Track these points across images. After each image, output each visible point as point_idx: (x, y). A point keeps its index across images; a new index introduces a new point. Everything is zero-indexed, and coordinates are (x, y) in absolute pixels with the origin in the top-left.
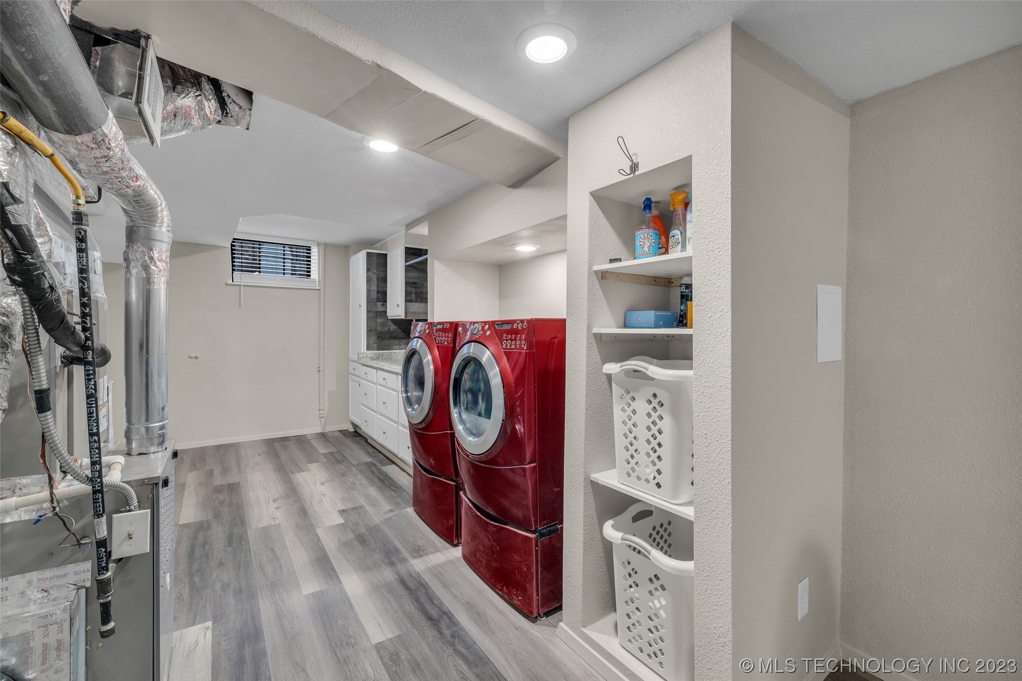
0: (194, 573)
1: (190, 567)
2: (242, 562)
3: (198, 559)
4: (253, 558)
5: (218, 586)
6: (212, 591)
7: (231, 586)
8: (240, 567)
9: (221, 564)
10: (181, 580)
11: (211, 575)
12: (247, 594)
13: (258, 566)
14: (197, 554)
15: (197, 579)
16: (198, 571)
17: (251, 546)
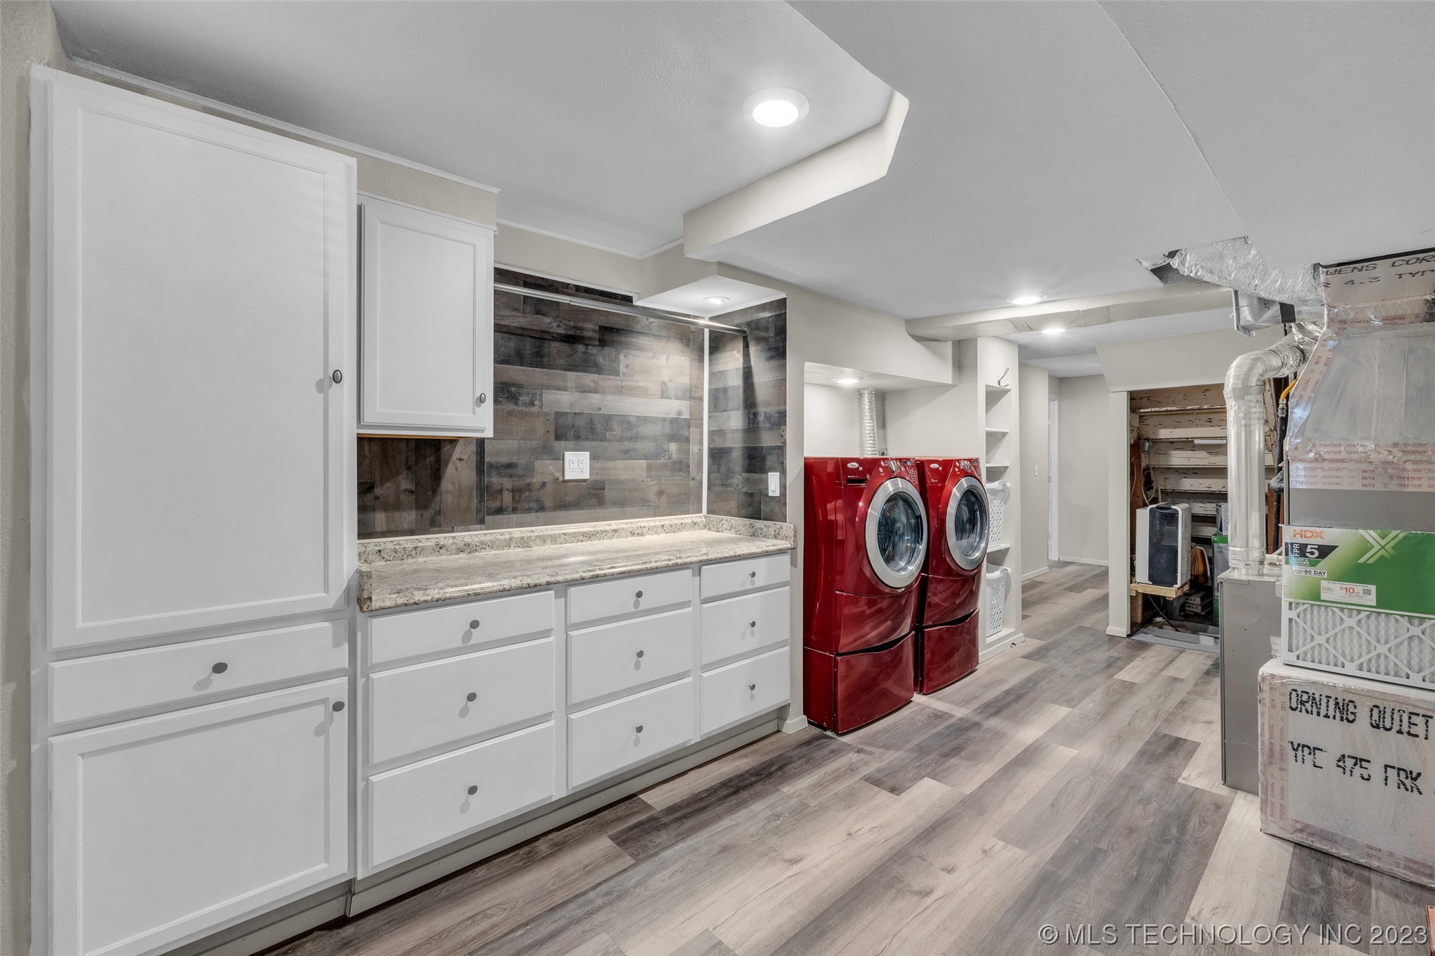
0: (1174, 842)
1: (1175, 854)
2: (1103, 815)
3: (1159, 860)
4: (1086, 812)
5: (1154, 806)
6: (1162, 806)
7: (1139, 798)
8: (1111, 812)
9: (1131, 831)
10: (1195, 844)
11: (1153, 824)
12: (1127, 783)
13: (1091, 799)
14: (1156, 869)
15: (1174, 831)
16: (1167, 842)
17: (1073, 828)
